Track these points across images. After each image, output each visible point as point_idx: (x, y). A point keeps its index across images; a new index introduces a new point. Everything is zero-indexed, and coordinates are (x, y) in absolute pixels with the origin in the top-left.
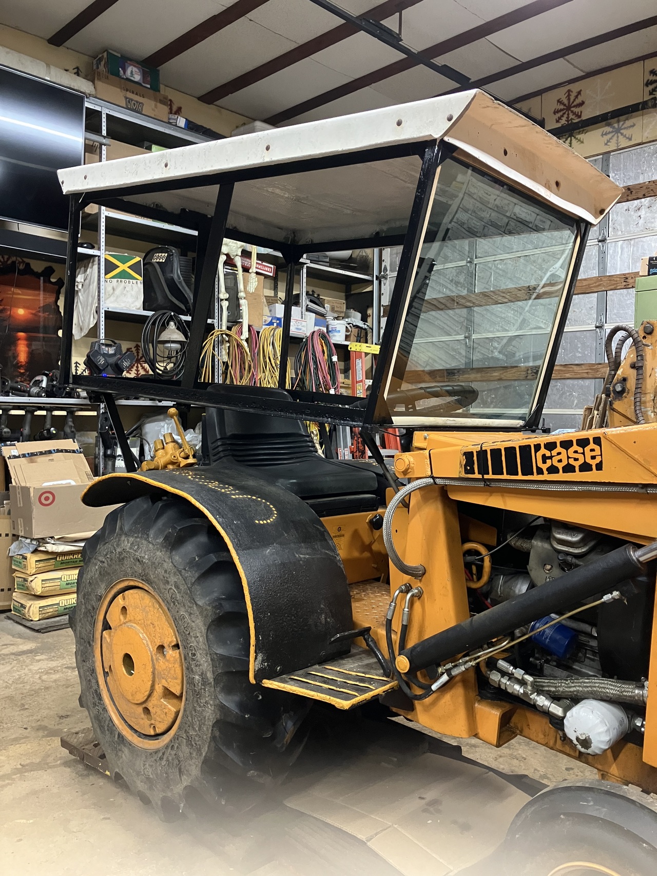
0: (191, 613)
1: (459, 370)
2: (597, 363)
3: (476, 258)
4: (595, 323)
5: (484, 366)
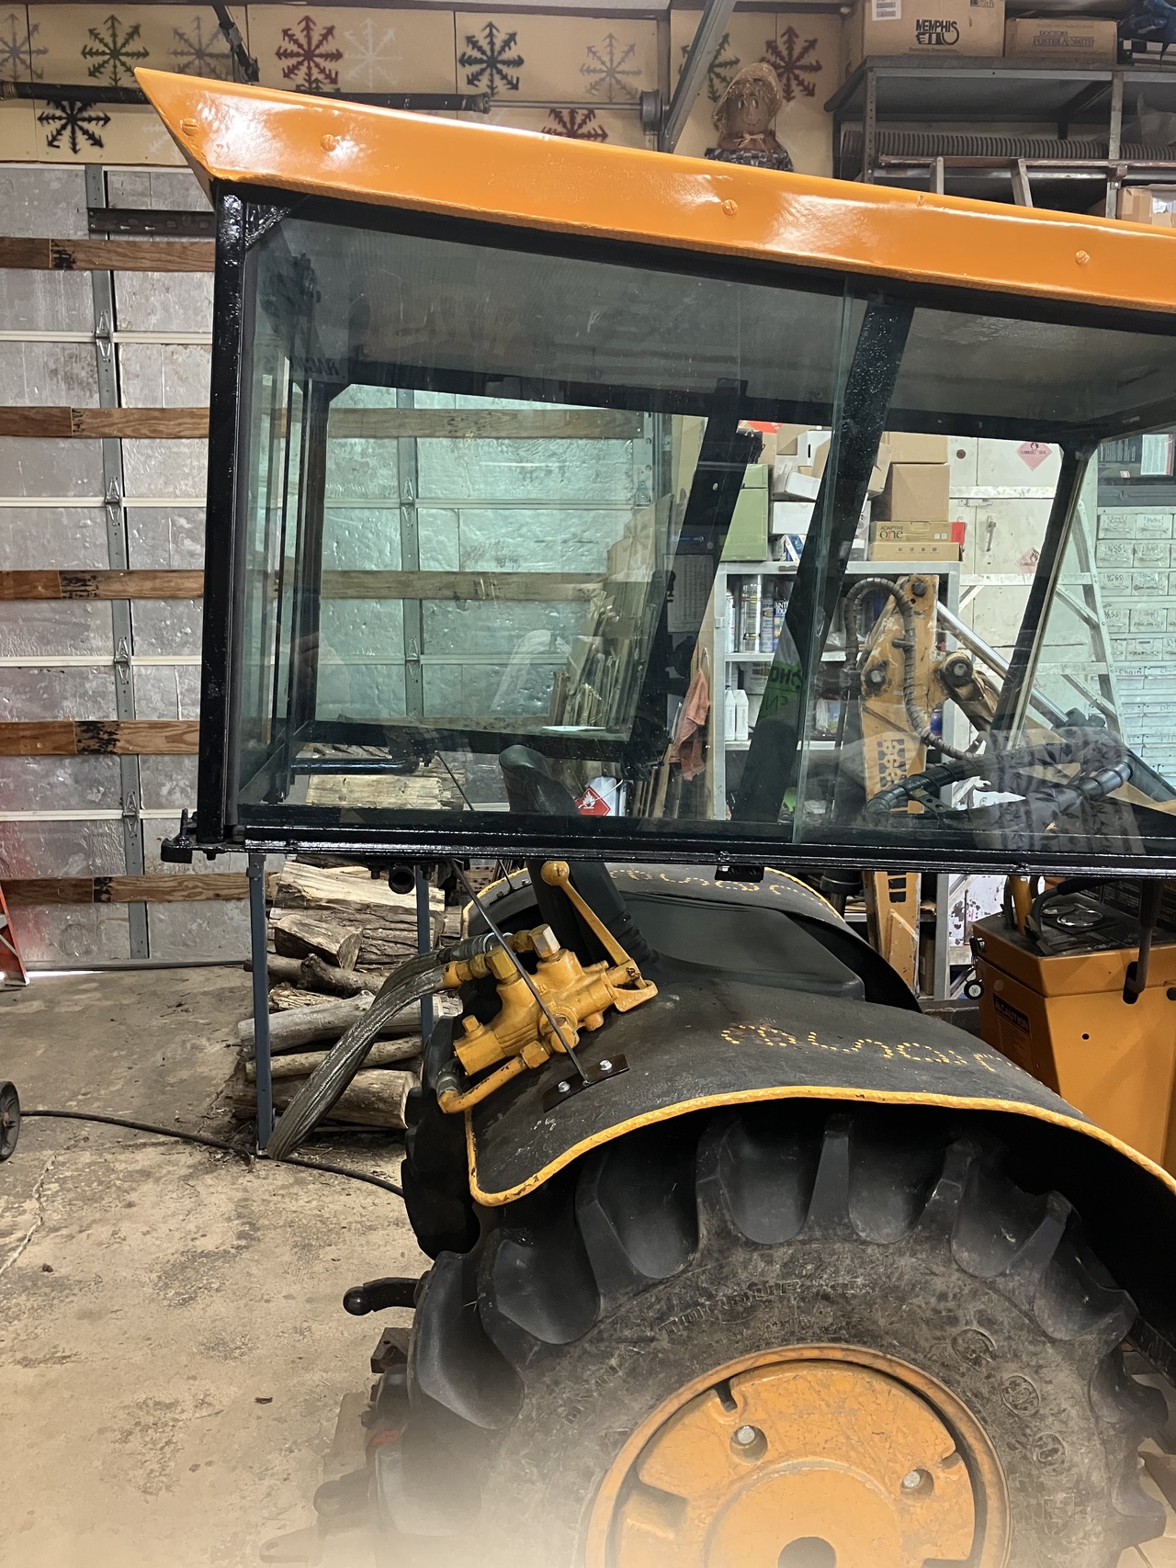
0: (1041, 1367)
1: (95, 575)
2: (406, 569)
3: (116, 330)
4: (396, 495)
5: (157, 567)
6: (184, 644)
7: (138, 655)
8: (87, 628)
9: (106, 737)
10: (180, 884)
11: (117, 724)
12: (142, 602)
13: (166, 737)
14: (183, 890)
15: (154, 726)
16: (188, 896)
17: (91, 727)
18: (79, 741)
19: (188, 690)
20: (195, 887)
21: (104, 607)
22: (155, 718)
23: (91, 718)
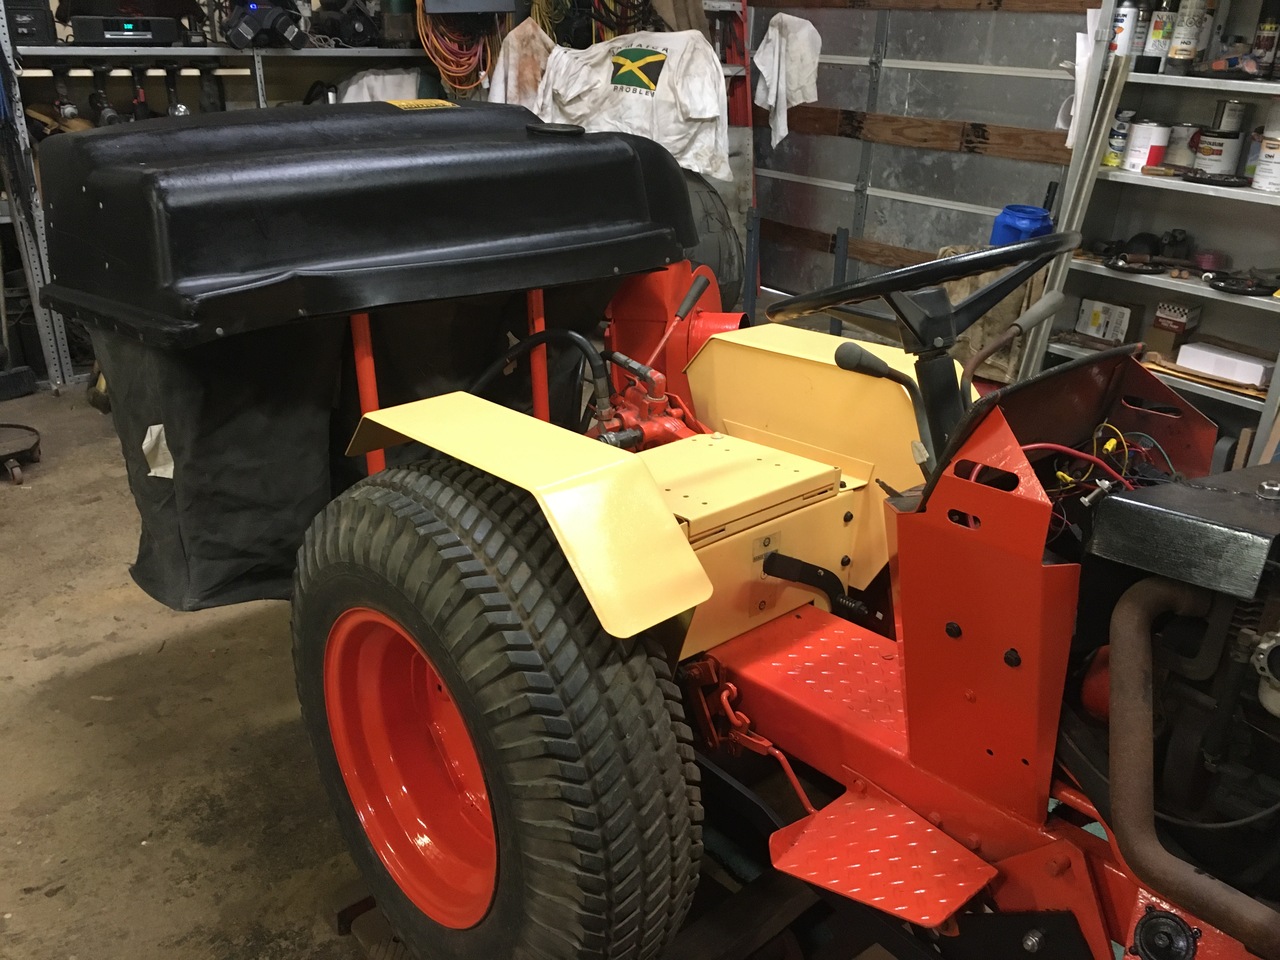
6: (918, 52)
7: (888, 58)
8: (860, 33)
9: (856, 124)
10: (881, 251)
11: (864, 114)
12: (897, 12)
13: (893, 130)
14: (882, 256)
15: (888, 120)
16: (884, 262)
17: (849, 115)
18: (840, 126)
19: (915, 91)
20: (890, 256)
21: (873, 14)
22: (889, 114)
23: (852, 109)
